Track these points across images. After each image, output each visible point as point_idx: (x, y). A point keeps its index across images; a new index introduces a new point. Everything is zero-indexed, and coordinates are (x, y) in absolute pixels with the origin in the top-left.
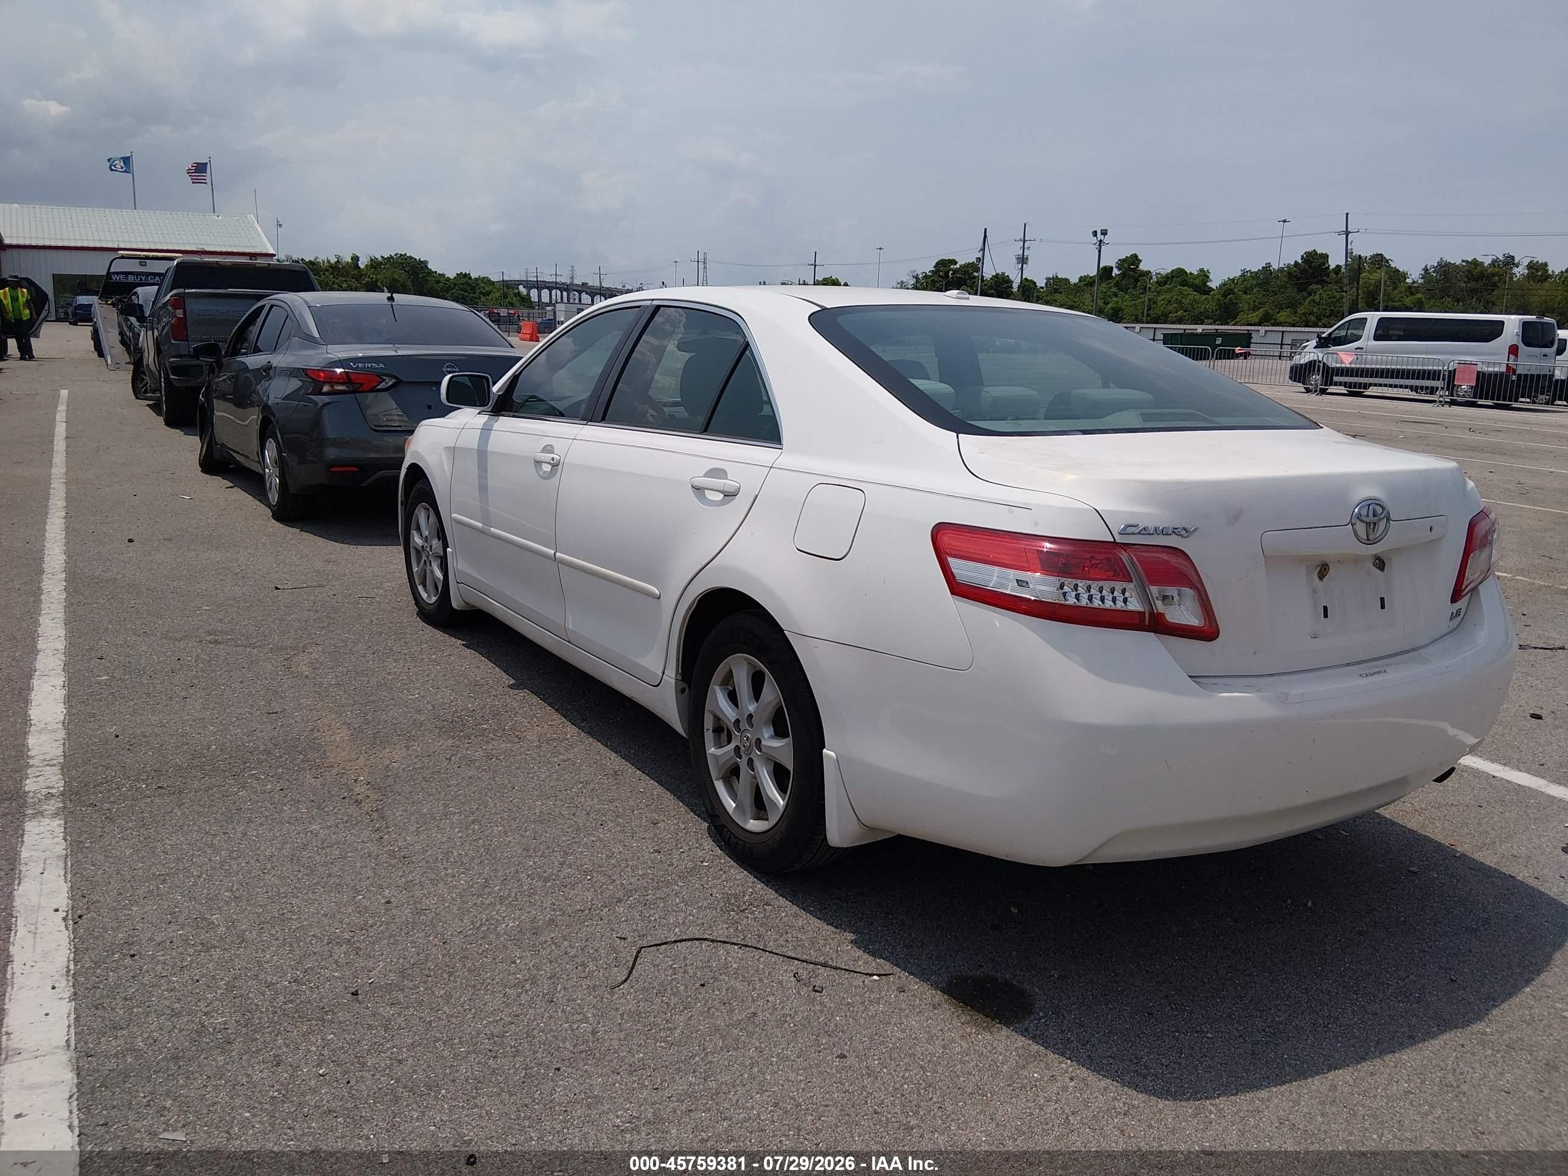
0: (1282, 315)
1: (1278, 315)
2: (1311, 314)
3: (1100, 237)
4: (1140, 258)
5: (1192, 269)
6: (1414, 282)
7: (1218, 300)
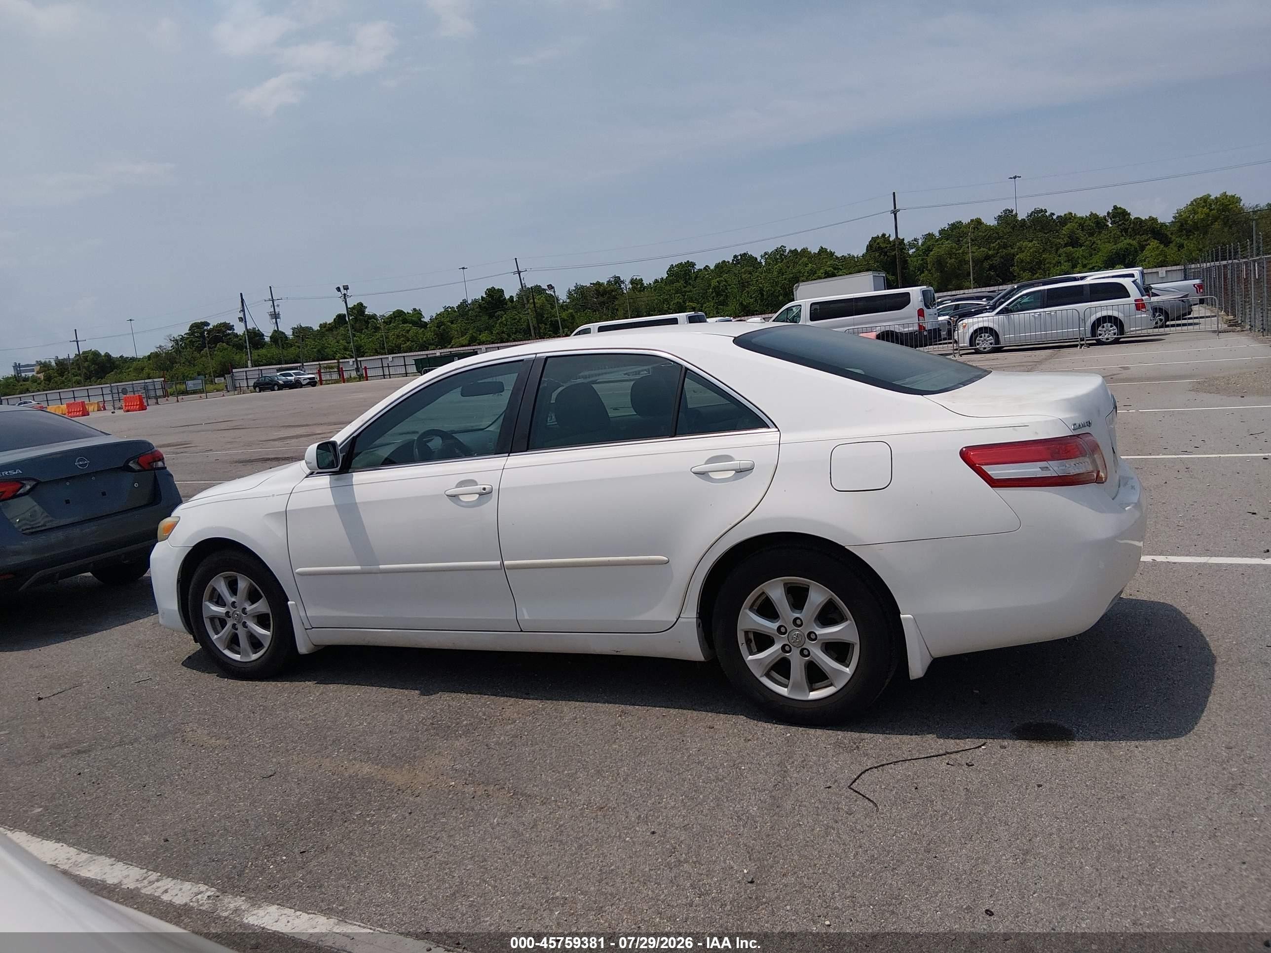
0: (483, 336)
1: (480, 336)
2: (503, 332)
3: (343, 292)
4: (364, 305)
5: (408, 310)
6: (564, 302)
7: (435, 330)
